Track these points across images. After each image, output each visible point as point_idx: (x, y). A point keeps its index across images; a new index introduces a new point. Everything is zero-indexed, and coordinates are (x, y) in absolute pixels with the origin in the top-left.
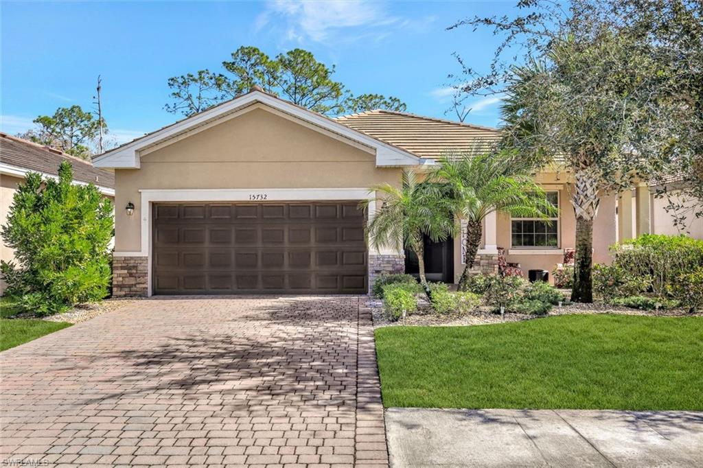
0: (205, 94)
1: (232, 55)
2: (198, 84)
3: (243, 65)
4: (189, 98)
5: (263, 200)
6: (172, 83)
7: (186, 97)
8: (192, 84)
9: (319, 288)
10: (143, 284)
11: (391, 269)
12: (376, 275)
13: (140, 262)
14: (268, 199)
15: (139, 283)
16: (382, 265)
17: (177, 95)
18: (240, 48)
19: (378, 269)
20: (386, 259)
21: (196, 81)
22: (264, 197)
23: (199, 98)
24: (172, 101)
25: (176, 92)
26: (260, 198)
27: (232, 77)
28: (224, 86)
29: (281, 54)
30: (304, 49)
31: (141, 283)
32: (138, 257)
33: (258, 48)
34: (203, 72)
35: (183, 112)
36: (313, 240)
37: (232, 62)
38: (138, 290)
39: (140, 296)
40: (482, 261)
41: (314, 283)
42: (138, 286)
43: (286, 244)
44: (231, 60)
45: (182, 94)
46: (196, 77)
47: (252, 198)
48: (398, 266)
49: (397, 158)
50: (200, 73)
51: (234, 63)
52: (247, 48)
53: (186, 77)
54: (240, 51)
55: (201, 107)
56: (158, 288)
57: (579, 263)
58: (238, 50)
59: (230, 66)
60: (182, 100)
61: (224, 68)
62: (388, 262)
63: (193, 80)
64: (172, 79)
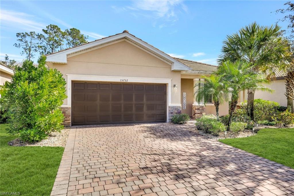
0: (33, 41)
1: (47, 27)
2: (30, 37)
3: (51, 32)
4: (26, 42)
5: (126, 82)
6: (18, 35)
7: (24, 42)
8: (27, 37)
9: (147, 120)
10: (68, 120)
11: (176, 112)
12: (171, 114)
13: (67, 110)
14: (128, 81)
15: (66, 120)
16: (173, 110)
17: (21, 40)
18: (49, 25)
19: (172, 112)
20: (175, 108)
21: (29, 35)
22: (126, 80)
23: (31, 42)
24: (18, 43)
25: (20, 39)
26: (125, 81)
27: (46, 36)
28: (42, 39)
29: (67, 29)
30: (76, 29)
31: (67, 120)
32: (66, 108)
33: (58, 26)
34: (32, 32)
35: (23, 47)
36: (145, 100)
37: (46, 30)
38: (66, 124)
39: (67, 127)
40: (200, 108)
41: (145, 118)
42: (65, 122)
43: (134, 102)
44: (46, 29)
45: (23, 40)
46: (29, 34)
47: (121, 81)
48: (179, 111)
49: (181, 67)
50: (31, 33)
51: (47, 30)
52: (53, 25)
53: (24, 33)
54: (50, 26)
55: (31, 46)
56: (74, 122)
57: (250, 109)
58: (49, 26)
59: (46, 32)
60: (23, 43)
61: (43, 32)
62: (176, 109)
63: (28, 35)
64: (18, 34)
